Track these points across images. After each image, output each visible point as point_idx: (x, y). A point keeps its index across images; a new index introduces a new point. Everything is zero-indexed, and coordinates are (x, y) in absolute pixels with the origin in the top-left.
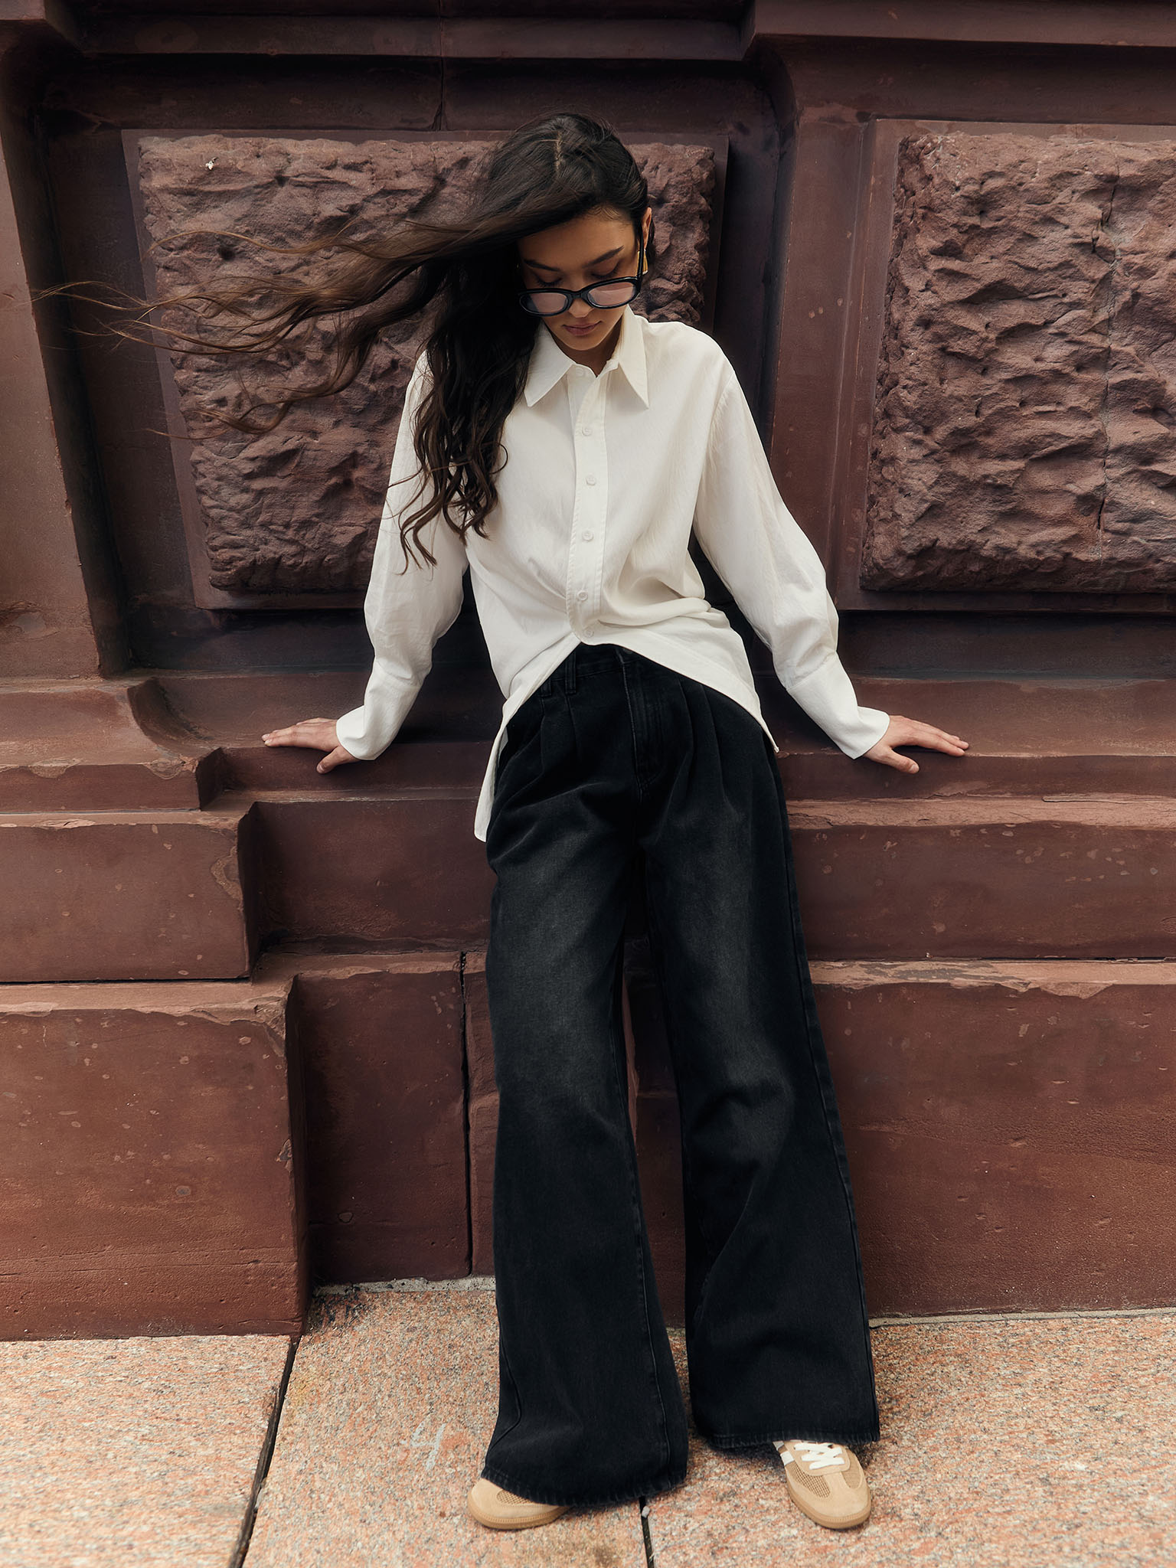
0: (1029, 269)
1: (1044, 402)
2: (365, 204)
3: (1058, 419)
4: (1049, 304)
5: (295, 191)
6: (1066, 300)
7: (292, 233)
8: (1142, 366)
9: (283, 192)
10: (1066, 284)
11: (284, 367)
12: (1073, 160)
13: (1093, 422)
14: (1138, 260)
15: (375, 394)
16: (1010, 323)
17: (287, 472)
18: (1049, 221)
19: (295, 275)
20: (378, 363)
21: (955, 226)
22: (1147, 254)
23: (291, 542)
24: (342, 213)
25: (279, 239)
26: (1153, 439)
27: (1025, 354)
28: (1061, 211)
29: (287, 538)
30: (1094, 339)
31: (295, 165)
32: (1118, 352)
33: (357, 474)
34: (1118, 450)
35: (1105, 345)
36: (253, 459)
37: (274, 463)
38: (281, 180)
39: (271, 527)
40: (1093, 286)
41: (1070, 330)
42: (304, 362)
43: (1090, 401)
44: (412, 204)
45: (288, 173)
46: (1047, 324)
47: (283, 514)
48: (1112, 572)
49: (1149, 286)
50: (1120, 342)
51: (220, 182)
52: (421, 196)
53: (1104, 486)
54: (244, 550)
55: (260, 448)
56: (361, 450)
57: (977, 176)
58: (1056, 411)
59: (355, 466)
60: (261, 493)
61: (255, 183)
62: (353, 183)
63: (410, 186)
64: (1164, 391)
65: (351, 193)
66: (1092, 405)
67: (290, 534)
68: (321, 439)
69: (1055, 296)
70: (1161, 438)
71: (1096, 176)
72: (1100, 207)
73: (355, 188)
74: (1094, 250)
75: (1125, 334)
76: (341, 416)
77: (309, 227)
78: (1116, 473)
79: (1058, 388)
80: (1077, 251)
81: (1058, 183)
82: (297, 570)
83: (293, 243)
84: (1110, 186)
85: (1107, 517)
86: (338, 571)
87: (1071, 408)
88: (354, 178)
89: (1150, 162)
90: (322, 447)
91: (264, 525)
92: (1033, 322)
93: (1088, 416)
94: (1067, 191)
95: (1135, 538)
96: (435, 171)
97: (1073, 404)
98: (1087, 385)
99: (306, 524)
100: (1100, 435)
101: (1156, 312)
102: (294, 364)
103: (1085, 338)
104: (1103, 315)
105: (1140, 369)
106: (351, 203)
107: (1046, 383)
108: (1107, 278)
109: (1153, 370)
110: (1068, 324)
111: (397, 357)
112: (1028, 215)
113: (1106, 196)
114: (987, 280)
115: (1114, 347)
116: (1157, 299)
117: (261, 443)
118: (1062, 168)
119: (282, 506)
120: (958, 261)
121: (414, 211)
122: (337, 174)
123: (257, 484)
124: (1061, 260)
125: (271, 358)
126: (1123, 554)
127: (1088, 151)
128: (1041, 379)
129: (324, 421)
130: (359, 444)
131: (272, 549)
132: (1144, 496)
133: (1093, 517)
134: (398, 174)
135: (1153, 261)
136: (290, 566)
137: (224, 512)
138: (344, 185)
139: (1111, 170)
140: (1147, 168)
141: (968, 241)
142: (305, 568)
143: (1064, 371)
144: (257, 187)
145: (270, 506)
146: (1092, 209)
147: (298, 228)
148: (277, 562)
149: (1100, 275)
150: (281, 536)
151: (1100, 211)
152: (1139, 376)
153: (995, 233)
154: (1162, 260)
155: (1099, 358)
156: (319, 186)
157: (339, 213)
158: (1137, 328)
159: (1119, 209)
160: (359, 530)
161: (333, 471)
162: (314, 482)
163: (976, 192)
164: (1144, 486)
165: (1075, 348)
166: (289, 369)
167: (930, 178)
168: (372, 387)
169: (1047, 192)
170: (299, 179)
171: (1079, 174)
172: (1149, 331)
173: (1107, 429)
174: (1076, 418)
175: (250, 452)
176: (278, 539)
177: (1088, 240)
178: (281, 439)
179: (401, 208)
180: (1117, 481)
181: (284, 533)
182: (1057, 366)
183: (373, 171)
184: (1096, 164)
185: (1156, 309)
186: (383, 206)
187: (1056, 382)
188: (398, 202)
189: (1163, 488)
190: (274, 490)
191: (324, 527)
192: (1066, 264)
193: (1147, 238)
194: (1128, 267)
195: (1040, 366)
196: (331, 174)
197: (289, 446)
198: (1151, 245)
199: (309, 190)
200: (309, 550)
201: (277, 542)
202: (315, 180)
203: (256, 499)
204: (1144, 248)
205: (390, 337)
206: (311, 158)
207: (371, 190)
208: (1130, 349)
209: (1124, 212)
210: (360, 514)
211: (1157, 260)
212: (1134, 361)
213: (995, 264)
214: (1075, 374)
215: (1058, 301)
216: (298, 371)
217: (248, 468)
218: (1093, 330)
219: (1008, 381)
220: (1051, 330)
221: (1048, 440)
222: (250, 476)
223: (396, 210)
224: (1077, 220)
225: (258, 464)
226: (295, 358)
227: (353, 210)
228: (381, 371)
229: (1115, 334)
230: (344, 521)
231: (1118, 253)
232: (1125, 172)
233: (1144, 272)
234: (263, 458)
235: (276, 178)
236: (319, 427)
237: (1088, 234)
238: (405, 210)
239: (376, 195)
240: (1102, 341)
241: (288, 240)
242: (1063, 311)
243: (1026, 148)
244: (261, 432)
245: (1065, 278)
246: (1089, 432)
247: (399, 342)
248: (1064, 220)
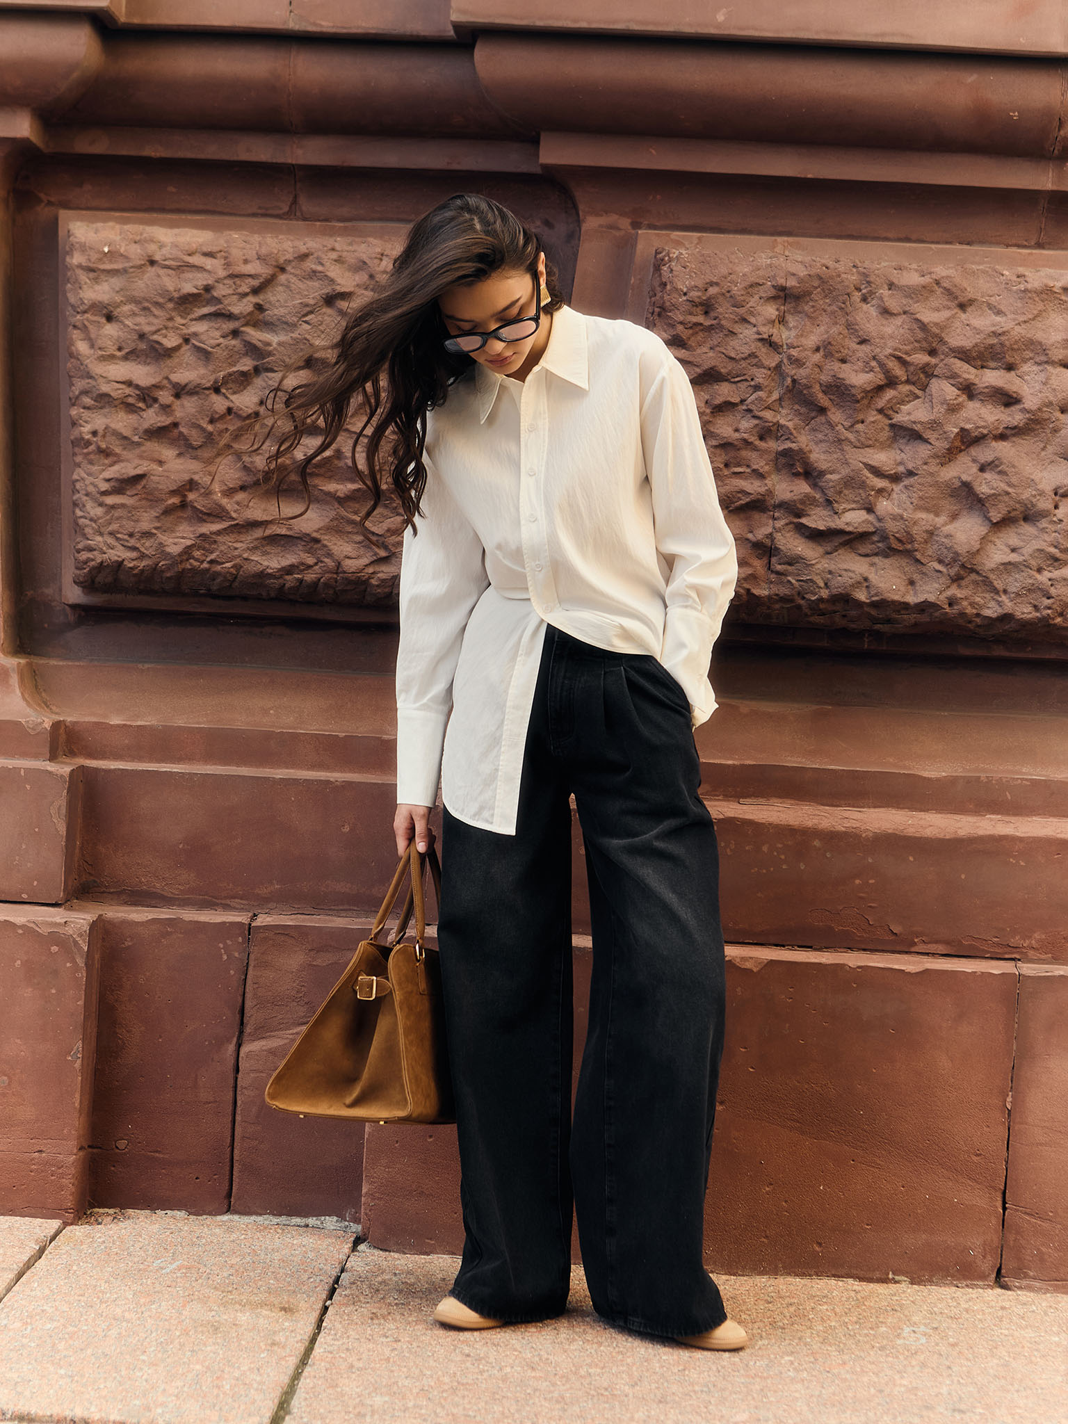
0: (731, 358)
1: (739, 465)
2: (216, 284)
3: (746, 479)
4: (743, 386)
5: (162, 272)
6: (752, 383)
7: (157, 304)
8: (795, 437)
9: (151, 271)
10: (755, 370)
11: (140, 408)
12: (761, 273)
13: (766, 482)
14: (794, 352)
15: (211, 434)
16: (719, 400)
17: (135, 492)
18: (744, 320)
19: (155, 337)
20: (216, 409)
21: (681, 323)
22: (801, 348)
23: (134, 549)
24: (197, 291)
25: (145, 309)
26: (799, 497)
27: (728, 426)
28: (752, 313)
29: (129, 545)
30: (768, 415)
31: (165, 251)
32: (782, 426)
33: (191, 496)
34: (782, 505)
35: (775, 420)
36: (108, 480)
37: (124, 485)
38: (152, 263)
39: (119, 536)
40: (769, 372)
41: (753, 407)
42: (157, 406)
43: (766, 464)
44: (254, 286)
45: (157, 257)
46: (742, 401)
47: (129, 526)
48: (777, 606)
49: (801, 374)
50: (785, 418)
51: (111, 262)
52: (262, 280)
53: (771, 534)
54: (95, 553)
55: (114, 472)
56: (196, 477)
57: (700, 283)
58: (744, 472)
59: (190, 490)
60: (113, 507)
61: (131, 264)
62: (208, 267)
63: (253, 272)
64: (808, 458)
65: (205, 275)
66: (767, 468)
67: (132, 542)
68: (165, 467)
69: (746, 380)
70: (805, 496)
71: (773, 286)
72: (778, 310)
73: (209, 272)
74: (770, 343)
75: (789, 412)
76: (183, 449)
77: (171, 300)
78: (779, 524)
79: (745, 453)
80: (760, 344)
81: (750, 290)
82: (136, 571)
83: (156, 312)
84: (782, 294)
85: (774, 560)
86: (168, 575)
87: (754, 470)
88: (208, 263)
89: (805, 276)
90: (166, 474)
91: (111, 533)
92: (732, 400)
93: (761, 476)
94: (757, 297)
95: (789, 578)
96: (277, 261)
97: (755, 467)
98: (766, 451)
99: (147, 534)
100: (770, 492)
101: (805, 395)
102: (149, 406)
103: (761, 414)
104: (775, 396)
105: (794, 440)
106: (205, 283)
107: (738, 450)
108: (778, 367)
109: (804, 440)
110: (752, 403)
111: (231, 405)
112: (731, 316)
113: (780, 301)
114: (706, 367)
115: (782, 422)
116: (805, 385)
117: (116, 467)
118: (753, 279)
119: (129, 519)
120: (684, 351)
121: (256, 291)
122: (197, 260)
123: (110, 500)
124: (750, 352)
125: (131, 400)
126: (784, 591)
127: (770, 265)
128: (736, 446)
129: (168, 453)
130: (195, 473)
131: (118, 553)
132: (795, 544)
133: (765, 560)
134: (246, 262)
135: (803, 354)
136: (131, 568)
137: (87, 522)
138: (200, 269)
139: (781, 281)
140: (801, 281)
141: (692, 335)
142: (142, 571)
143: (750, 440)
144: (132, 267)
145: (118, 519)
146: (771, 311)
147: (161, 300)
148: (120, 564)
149: (773, 365)
150: (126, 544)
151: (777, 313)
152: (793, 446)
153: (713, 329)
154: (809, 353)
155: (771, 430)
156: (182, 268)
157: (195, 291)
158: (796, 407)
159: (789, 311)
160: (189, 543)
161: (173, 493)
162: (156, 501)
163: (699, 297)
164: (797, 536)
165: (756, 422)
166: (144, 410)
167: (665, 284)
168: (210, 428)
169: (742, 298)
170: (166, 263)
171: (763, 284)
172: (803, 410)
173: (776, 488)
174: (757, 478)
175: (107, 475)
176: (123, 545)
177: (766, 336)
178: (134, 465)
179: (245, 289)
180: (778, 530)
181: (127, 541)
182: (745, 436)
183: (226, 258)
184: (774, 277)
185: (805, 392)
186: (230, 287)
187: (746, 449)
188: (243, 284)
189: (807, 537)
190: (123, 506)
191: (162, 538)
192: (752, 355)
193: (802, 335)
194: (789, 357)
195: (737, 435)
196: (191, 260)
197: (139, 471)
198: (804, 341)
199: (173, 272)
200: (147, 555)
201: (122, 548)
202: (179, 264)
203: (107, 513)
204: (800, 344)
205: (227, 389)
206: (177, 246)
207: (222, 273)
208: (790, 425)
209: (792, 314)
210: (192, 529)
211: (806, 352)
212: (791, 434)
213: (711, 354)
214: (757, 443)
215: (748, 384)
216: (151, 412)
217: (104, 486)
218: (768, 408)
219: (716, 447)
220: (744, 407)
221: (740, 495)
222: (105, 493)
223: (240, 290)
224: (761, 319)
225: (112, 484)
226: (150, 401)
227: (208, 289)
228: (217, 416)
229: (784, 411)
230: (178, 534)
231: (785, 347)
232: (791, 283)
233: (798, 363)
234: (117, 480)
235: (148, 261)
236: (163, 458)
237: (766, 331)
238: (248, 290)
239: (225, 278)
240: (775, 416)
241: (153, 309)
242: (751, 392)
243: (734, 263)
244: (118, 459)
245: (753, 366)
246: (762, 490)
247: (234, 393)
248: (753, 320)
